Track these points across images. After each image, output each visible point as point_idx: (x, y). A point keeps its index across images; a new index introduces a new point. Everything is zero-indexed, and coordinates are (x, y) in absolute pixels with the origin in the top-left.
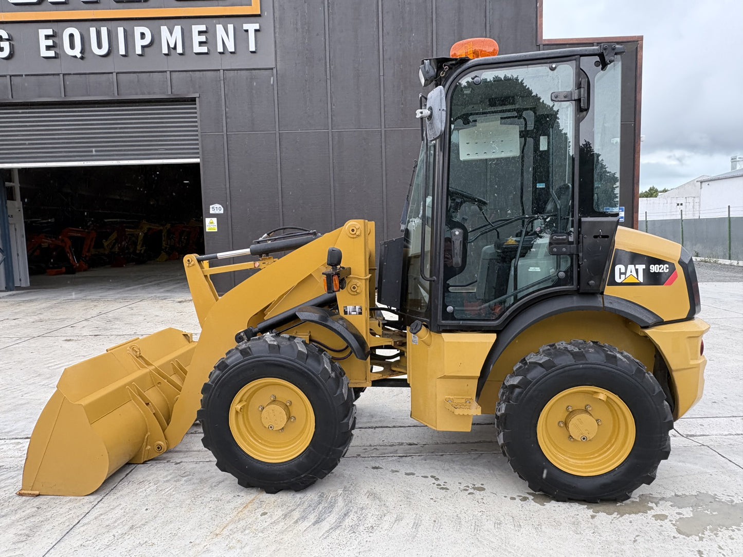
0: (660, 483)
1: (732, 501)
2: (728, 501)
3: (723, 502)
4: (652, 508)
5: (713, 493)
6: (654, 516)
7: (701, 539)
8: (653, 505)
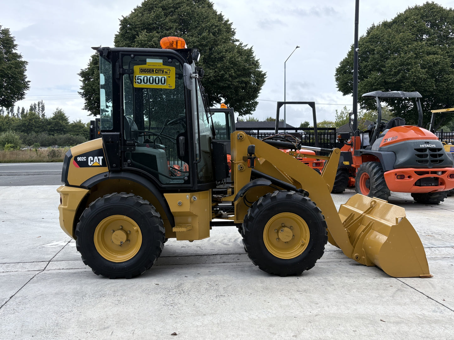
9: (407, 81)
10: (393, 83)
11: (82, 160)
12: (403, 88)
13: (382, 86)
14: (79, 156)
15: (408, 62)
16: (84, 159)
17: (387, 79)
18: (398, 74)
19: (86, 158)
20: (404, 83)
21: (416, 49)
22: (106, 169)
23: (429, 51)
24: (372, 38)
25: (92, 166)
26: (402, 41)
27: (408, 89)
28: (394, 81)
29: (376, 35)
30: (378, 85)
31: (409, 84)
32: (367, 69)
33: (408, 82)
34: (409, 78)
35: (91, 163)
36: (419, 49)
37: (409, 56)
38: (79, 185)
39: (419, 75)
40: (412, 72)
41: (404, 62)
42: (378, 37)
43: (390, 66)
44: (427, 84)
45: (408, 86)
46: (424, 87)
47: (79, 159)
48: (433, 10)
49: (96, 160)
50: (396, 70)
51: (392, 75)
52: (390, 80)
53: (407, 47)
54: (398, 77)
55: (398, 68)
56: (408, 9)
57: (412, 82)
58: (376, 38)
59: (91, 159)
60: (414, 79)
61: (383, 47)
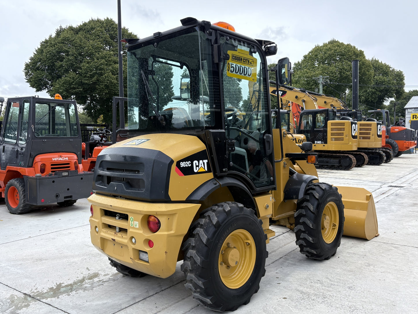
0: (112, 287)
1: (76, 291)
2: (78, 290)
3: (80, 289)
4: (111, 276)
5: (85, 292)
6: (109, 274)
7: (89, 273)
8: (111, 278)
9: (101, 84)
10: (89, 84)
11: (187, 166)
12: (98, 89)
13: (79, 86)
14: (183, 160)
15: (101, 68)
16: (187, 164)
17: (84, 80)
18: (94, 76)
19: (190, 162)
20: (99, 85)
21: (106, 57)
22: (211, 175)
23: (115, 60)
24: (64, 40)
25: (198, 173)
26: (93, 48)
27: (102, 91)
28: (90, 82)
29: (68, 38)
30: (75, 84)
31: (103, 87)
32: (63, 69)
33: (103, 85)
34: (103, 81)
35: (196, 169)
36: (109, 58)
37: (102, 63)
38: (184, 199)
39: (111, 80)
40: (105, 76)
41: (98, 67)
42: (69, 39)
43: (86, 69)
44: (116, 88)
45: (102, 88)
46: (114, 90)
47: (183, 164)
48: (113, 26)
49: (201, 165)
50: (91, 72)
51: (88, 77)
52: (86, 82)
53: (98, 54)
54: (93, 79)
55: (93, 72)
56: (91, 20)
57: (105, 85)
58: (68, 40)
59: (196, 163)
60: (107, 82)
61: (76, 50)
